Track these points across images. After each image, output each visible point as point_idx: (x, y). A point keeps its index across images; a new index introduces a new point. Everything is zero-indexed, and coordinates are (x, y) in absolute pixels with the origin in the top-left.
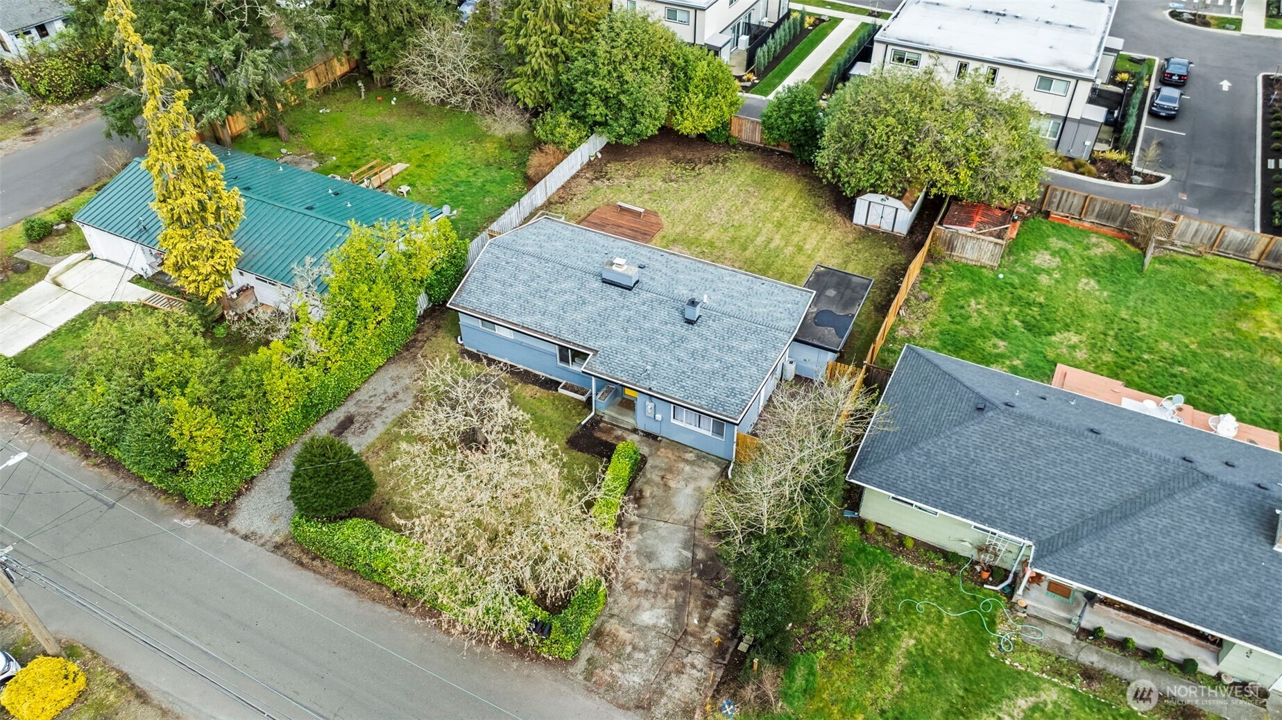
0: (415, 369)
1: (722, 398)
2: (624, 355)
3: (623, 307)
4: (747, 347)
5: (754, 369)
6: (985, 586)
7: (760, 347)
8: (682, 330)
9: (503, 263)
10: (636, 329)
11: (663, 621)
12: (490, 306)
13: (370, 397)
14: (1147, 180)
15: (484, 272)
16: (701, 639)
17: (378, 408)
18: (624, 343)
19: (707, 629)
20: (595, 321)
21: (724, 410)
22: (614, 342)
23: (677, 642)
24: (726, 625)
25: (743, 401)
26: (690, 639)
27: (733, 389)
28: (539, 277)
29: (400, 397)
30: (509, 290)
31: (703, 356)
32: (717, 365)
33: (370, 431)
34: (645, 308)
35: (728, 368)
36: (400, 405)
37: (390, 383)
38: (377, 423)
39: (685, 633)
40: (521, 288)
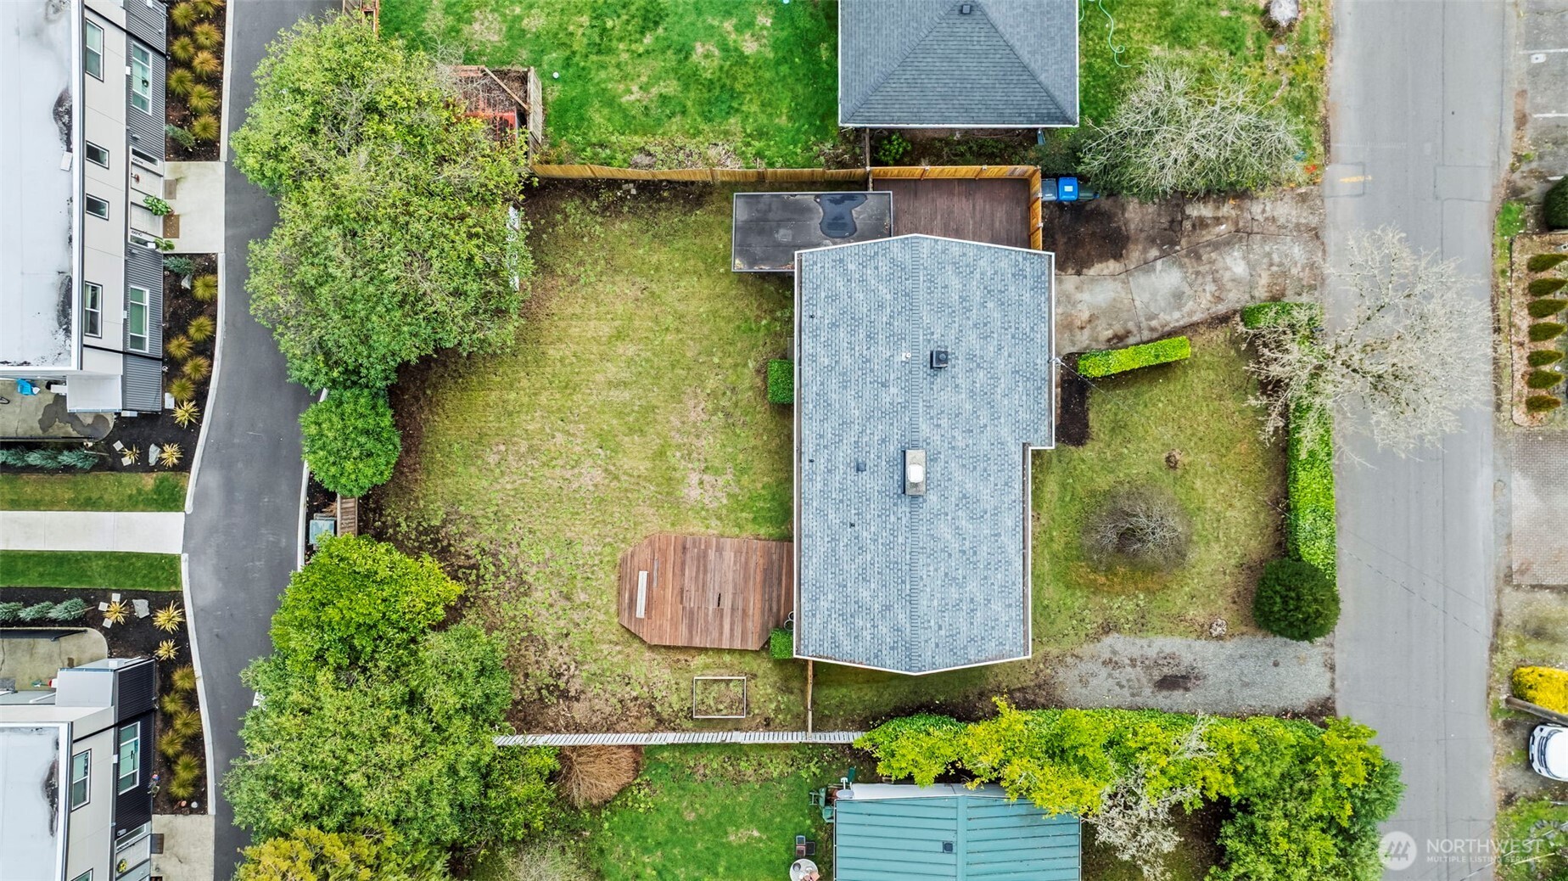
0: (1061, 670)
1: (1030, 282)
2: (1017, 412)
3: (953, 448)
4: (955, 283)
5: (981, 263)
7: (949, 268)
8: (958, 366)
9: (942, 633)
10: (978, 417)
11: (1236, 254)
12: (1010, 606)
13: (1122, 687)
15: (965, 647)
16: (1237, 216)
17: (1134, 666)
18: (1002, 420)
19: (1226, 215)
20: (985, 470)
21: (1043, 274)
22: (1005, 432)
23: (1249, 234)
24: (1214, 201)
25: (1024, 259)
26: (1241, 224)
27: (1014, 275)
28: (946, 574)
29: (1106, 655)
30: (980, 598)
31: (985, 325)
32: (990, 305)
33: (1167, 650)
34: (944, 422)
35: (989, 292)
36: (1119, 647)
37: (1094, 682)
38: (1152, 653)
39: (1237, 231)
40: (972, 586)
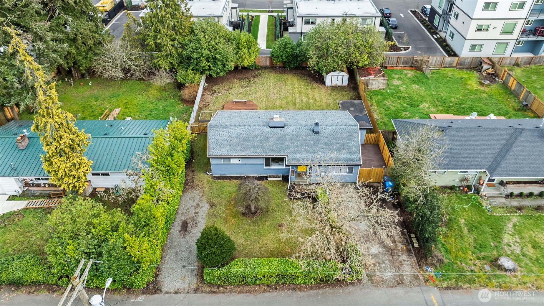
0: (198, 192)
1: (349, 157)
2: (299, 153)
3: (285, 135)
4: (344, 135)
5: (353, 143)
6: (468, 193)
7: (349, 134)
8: (316, 137)
9: (221, 132)
10: (297, 142)
11: (380, 249)
12: (228, 151)
13: (187, 210)
14: (406, 49)
16: (399, 250)
17: (195, 213)
18: (296, 149)
19: (398, 245)
20: (278, 144)
21: (353, 161)
22: (292, 149)
23: (391, 254)
24: (403, 241)
25: (357, 155)
26: (395, 251)
27: (351, 152)
28: (241, 133)
29: (201, 205)
30: (232, 142)
31: (331, 144)
32: (338, 145)
33: (199, 224)
34: (294, 133)
35: (343, 145)
36: (204, 209)
37: (191, 201)
38: (199, 219)
39: (391, 250)
40: (236, 140)
